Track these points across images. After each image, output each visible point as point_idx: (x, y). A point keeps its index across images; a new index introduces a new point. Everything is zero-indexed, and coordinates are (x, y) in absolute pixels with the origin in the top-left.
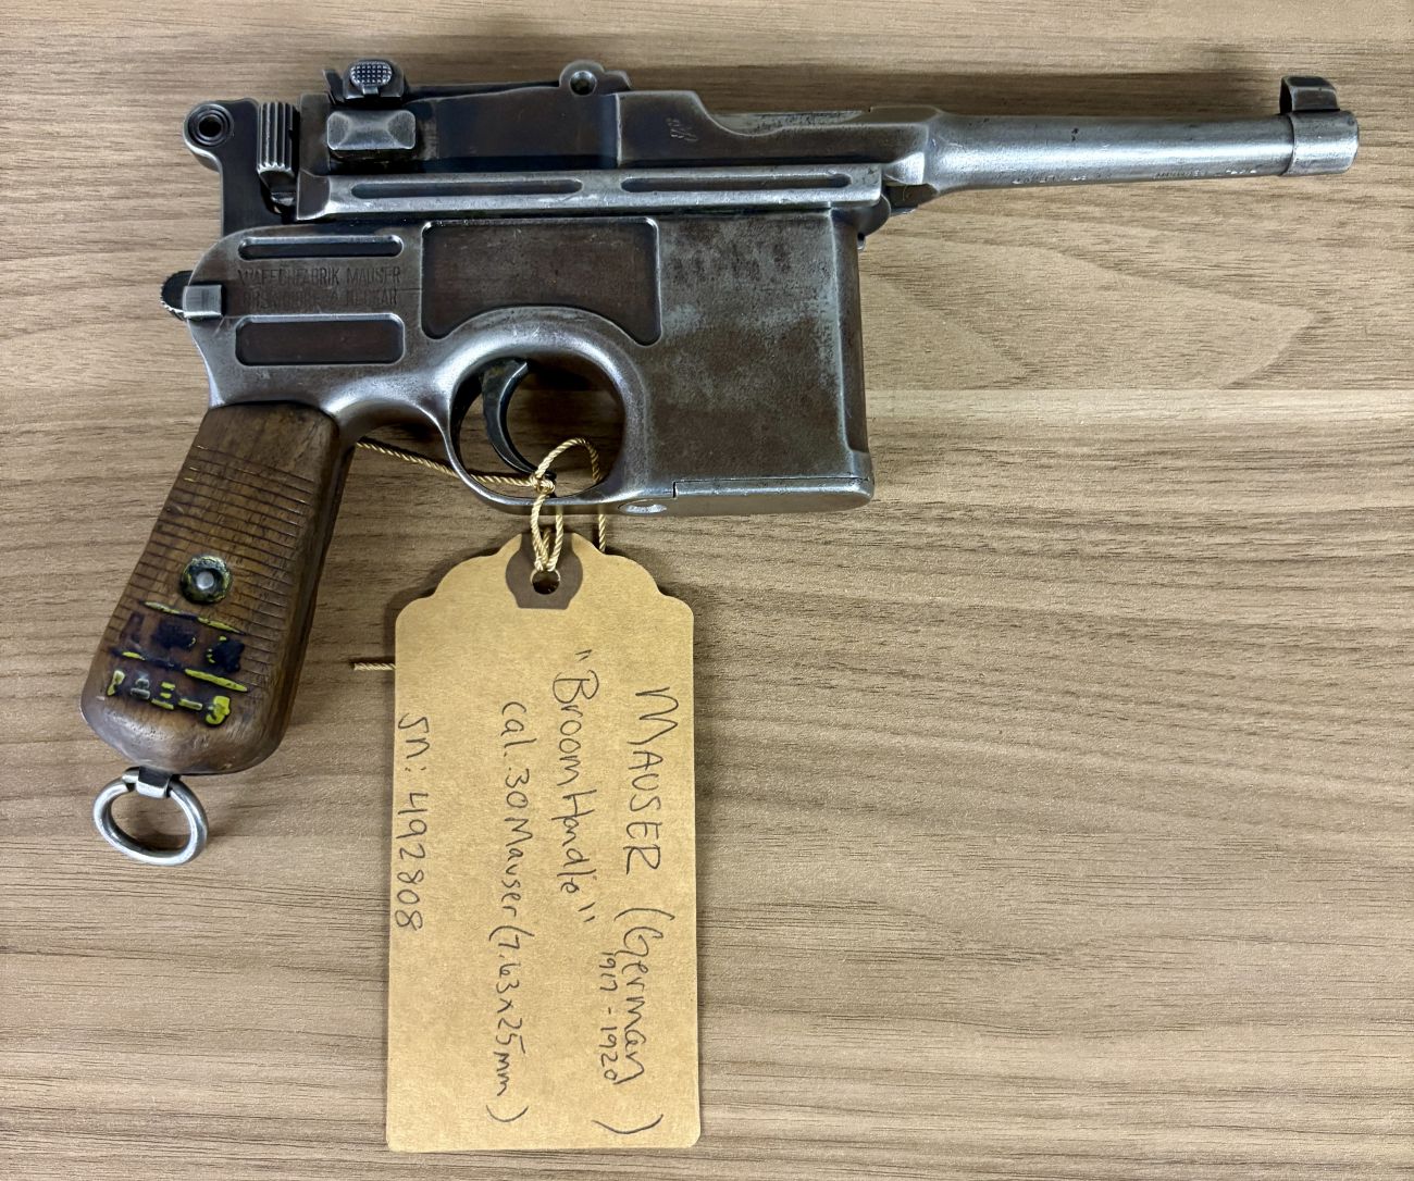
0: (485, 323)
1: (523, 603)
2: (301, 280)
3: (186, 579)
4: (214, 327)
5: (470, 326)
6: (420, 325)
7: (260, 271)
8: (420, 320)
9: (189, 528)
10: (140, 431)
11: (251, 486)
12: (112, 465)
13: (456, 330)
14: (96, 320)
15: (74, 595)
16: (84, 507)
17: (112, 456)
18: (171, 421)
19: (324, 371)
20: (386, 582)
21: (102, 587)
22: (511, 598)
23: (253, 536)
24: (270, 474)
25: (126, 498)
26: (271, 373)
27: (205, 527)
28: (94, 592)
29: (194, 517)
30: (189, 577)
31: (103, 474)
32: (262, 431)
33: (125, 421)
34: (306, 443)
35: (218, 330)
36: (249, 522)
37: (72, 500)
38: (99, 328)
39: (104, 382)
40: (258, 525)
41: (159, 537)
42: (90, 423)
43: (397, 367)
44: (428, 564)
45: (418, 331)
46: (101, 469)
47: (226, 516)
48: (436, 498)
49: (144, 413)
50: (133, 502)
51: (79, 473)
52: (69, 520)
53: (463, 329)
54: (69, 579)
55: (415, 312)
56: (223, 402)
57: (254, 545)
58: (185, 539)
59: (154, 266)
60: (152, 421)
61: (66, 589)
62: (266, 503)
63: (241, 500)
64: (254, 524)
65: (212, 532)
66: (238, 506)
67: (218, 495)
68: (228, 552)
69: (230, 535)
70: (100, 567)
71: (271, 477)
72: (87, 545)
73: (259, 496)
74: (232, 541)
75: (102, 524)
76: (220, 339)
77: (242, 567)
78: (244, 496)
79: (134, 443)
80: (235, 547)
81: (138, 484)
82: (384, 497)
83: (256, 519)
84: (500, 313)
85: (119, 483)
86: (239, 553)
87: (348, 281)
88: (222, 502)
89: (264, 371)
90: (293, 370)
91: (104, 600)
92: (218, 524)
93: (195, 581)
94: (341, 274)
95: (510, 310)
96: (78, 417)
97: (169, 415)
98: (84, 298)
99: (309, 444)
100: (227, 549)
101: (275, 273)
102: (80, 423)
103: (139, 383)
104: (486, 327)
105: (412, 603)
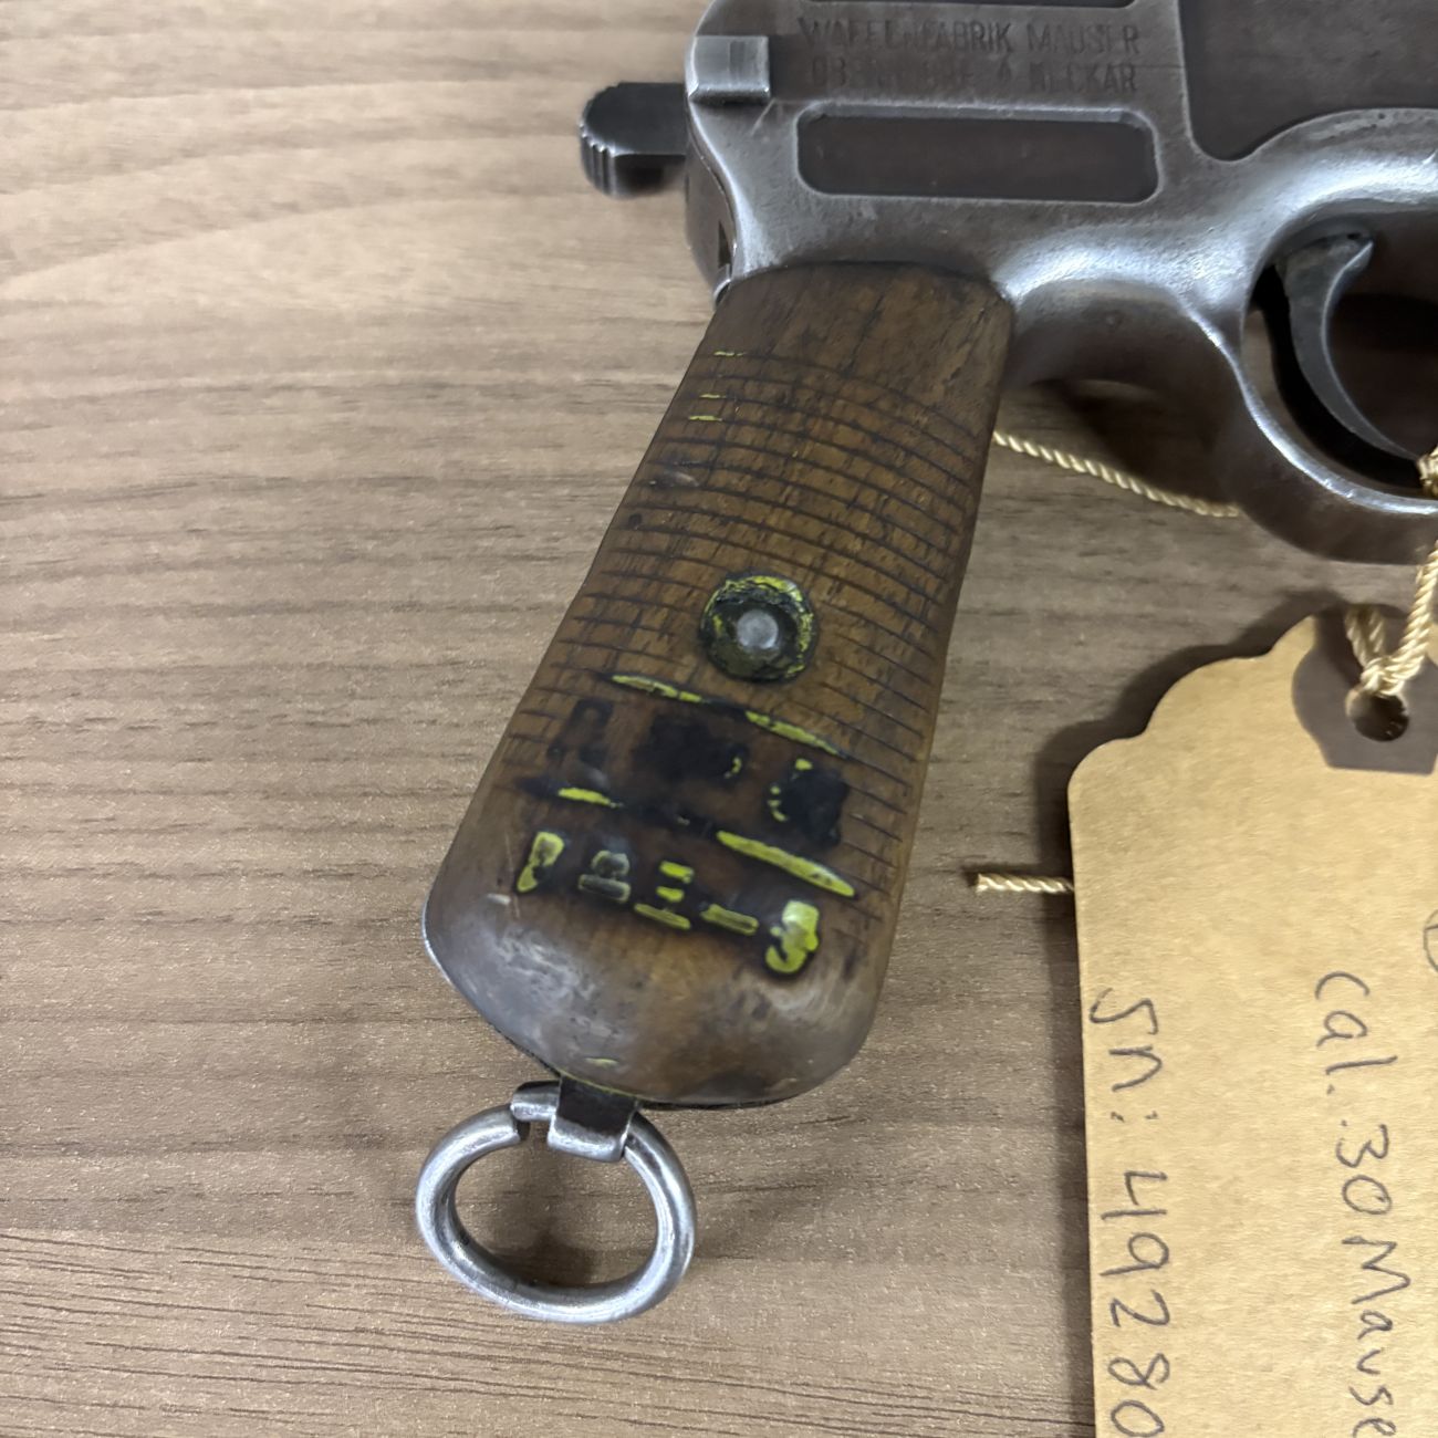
0: (1326, 134)
1: (1339, 757)
2: (932, 41)
3: (710, 624)
4: (752, 118)
5: (1295, 138)
6: (1189, 134)
7: (845, 23)
8: (1188, 123)
9: (714, 514)
10: (516, 395)
11: (855, 426)
12: (457, 455)
13: (1265, 146)
14: (431, 192)
15: (369, 708)
16: (397, 534)
17: (455, 438)
18: (578, 377)
19: (994, 209)
20: (1033, 706)
21: (429, 696)
22: (1310, 749)
23: (864, 537)
24: (895, 406)
25: (486, 520)
26: (879, 209)
27: (756, 512)
28: (411, 706)
29: (726, 490)
30: (718, 622)
31: (437, 472)
32: (875, 315)
33: (485, 374)
34: (967, 347)
35: (758, 124)
36: (853, 505)
37: (372, 520)
38: (436, 205)
39: (443, 301)
40: (872, 513)
41: (634, 538)
42: (414, 374)
43: (1149, 210)
44: (1115, 676)
45: (1186, 144)
46: (433, 462)
47: (805, 488)
48: (1122, 542)
49: (525, 360)
50: (498, 529)
51: (388, 469)
52: (364, 557)
53: (1281, 143)
54: (360, 676)
55: (1178, 110)
56: (777, 262)
57: (864, 557)
58: (705, 536)
59: (546, 104)
60: (539, 376)
61: (353, 695)
62: (890, 467)
63: (835, 457)
64: (864, 509)
65: (772, 521)
66: (828, 469)
67: (784, 444)
68: (811, 568)
69: (813, 529)
70: (427, 653)
71: (898, 413)
72: (397, 609)
73: (874, 450)
74: (819, 543)
75: (432, 569)
76: (766, 140)
77: (843, 603)
78: (842, 448)
79: (503, 417)
80: (824, 558)
81: (509, 495)
82: (1014, 538)
83: (869, 497)
84: (1357, 117)
85: (471, 491)
86: (835, 571)
87: (1031, 46)
88: (789, 458)
89: (865, 205)
90: (926, 207)
91: (434, 722)
92: (784, 506)
93: (731, 631)
94: (1016, 31)
95: (1377, 112)
96: (390, 362)
97: (574, 365)
98: (408, 154)
99: (970, 353)
100: (807, 559)
101: (878, 27)
102: (392, 374)
103: (513, 306)
104: (1331, 141)
105: (1101, 747)
